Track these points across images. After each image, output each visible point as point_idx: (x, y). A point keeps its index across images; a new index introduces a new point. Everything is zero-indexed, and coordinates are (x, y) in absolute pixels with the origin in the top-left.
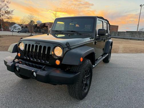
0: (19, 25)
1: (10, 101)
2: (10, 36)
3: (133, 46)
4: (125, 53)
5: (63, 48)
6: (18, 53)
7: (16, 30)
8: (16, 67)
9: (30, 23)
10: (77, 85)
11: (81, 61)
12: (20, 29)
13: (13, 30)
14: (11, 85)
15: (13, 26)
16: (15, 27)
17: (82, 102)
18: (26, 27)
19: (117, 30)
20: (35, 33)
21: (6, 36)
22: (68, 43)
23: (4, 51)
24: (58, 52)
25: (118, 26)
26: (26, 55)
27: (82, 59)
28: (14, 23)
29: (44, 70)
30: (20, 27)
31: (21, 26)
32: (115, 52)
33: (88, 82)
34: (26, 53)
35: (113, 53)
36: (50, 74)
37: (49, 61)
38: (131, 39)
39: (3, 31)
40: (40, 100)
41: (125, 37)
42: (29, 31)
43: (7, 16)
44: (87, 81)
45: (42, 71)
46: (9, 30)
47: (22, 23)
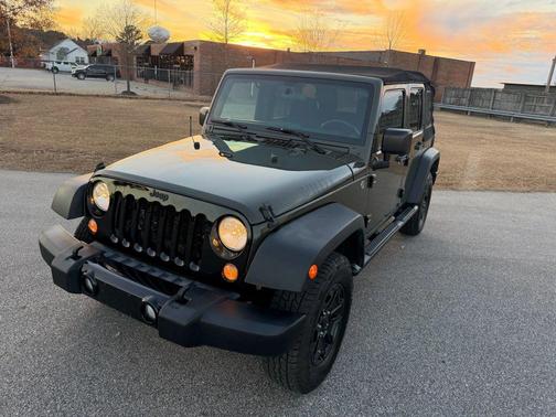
0: (79, 42)
1: (65, 390)
2: (44, 94)
3: (519, 160)
4: (486, 190)
5: (251, 226)
6: (89, 217)
7: (68, 67)
8: (85, 277)
9: (123, 35)
10: (295, 353)
11: (312, 277)
12: (83, 63)
13: (58, 65)
14: (65, 326)
15: (56, 48)
16: (63, 53)
17: (309, 401)
18: (109, 54)
19: (469, 80)
20: (143, 80)
21: (31, 93)
22: (270, 207)
23: (27, 169)
24: (233, 235)
25: (472, 64)
26: (117, 231)
27: (313, 271)
28: (61, 37)
29: (182, 301)
30: (83, 54)
31: (86, 49)
32: (450, 186)
33: (334, 332)
34: (118, 223)
35: (439, 189)
36: (202, 320)
37: (200, 262)
38: (518, 120)
39: (16, 67)
40: (168, 388)
41: (496, 112)
42: (118, 72)
43: (32, 14)
44: (329, 329)
45: (177, 305)
46: (38, 66)
47: (89, 37)
